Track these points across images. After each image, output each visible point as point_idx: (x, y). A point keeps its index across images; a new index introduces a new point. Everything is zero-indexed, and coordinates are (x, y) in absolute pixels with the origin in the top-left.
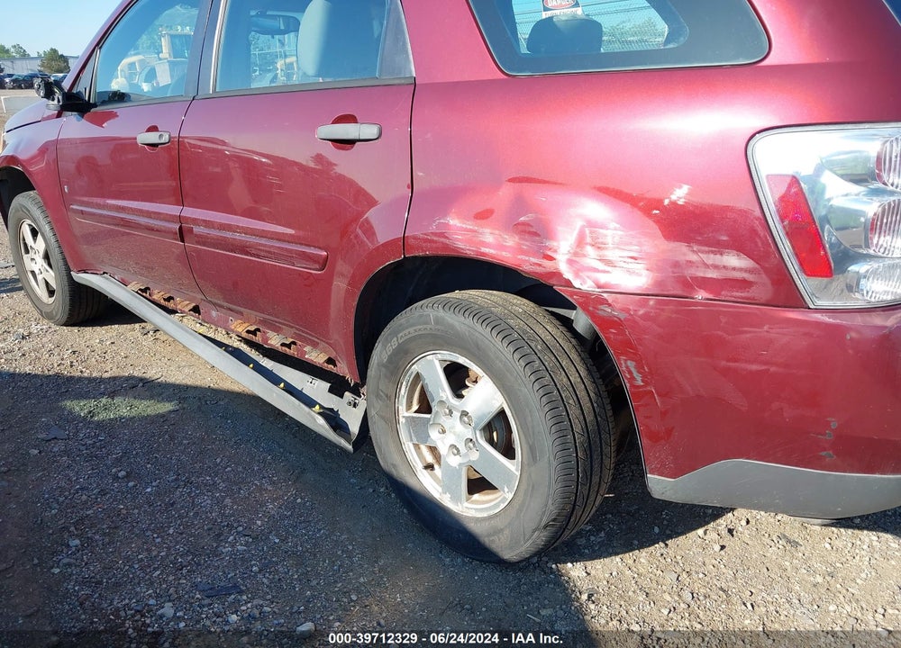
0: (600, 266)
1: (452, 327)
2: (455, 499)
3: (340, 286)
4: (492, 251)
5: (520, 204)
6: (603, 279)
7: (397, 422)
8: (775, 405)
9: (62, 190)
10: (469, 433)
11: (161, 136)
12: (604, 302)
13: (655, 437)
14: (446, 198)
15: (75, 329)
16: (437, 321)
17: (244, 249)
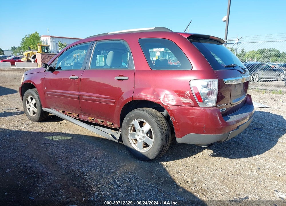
0: (168, 101)
1: (141, 113)
2: (140, 149)
3: (118, 107)
4: (149, 99)
5: (154, 91)
6: (168, 103)
7: (128, 135)
8: (196, 123)
9: (44, 88)
10: (143, 135)
11: (76, 77)
12: (168, 107)
13: (177, 130)
14: (141, 90)
15: (40, 123)
16: (138, 113)
17: (96, 100)
